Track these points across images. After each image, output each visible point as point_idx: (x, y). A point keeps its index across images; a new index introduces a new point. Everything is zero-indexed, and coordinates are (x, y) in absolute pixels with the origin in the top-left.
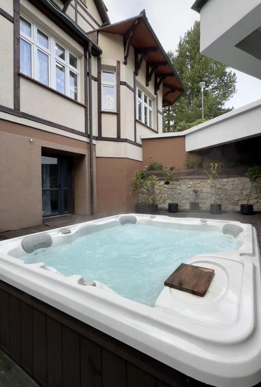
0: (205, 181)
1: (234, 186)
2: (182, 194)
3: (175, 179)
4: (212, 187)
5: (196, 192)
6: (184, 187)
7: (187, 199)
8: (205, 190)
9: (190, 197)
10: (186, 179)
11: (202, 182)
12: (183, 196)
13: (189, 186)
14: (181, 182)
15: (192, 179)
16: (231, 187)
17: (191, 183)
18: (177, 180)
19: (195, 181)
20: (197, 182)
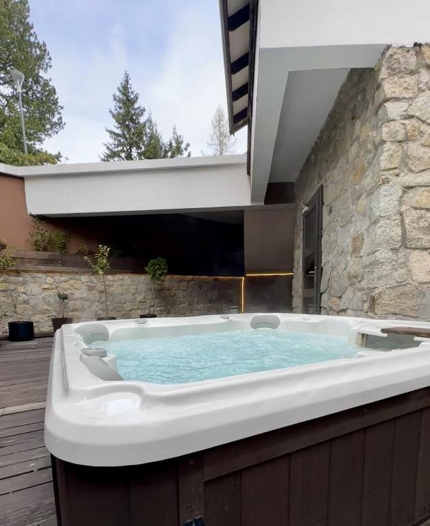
0: (78, 277)
1: (124, 287)
2: (32, 303)
3: (11, 271)
4: (90, 289)
5: (64, 298)
6: (34, 288)
7: (43, 312)
8: (77, 294)
9: (49, 308)
10: (38, 272)
11: (71, 279)
12: (33, 307)
13: (46, 286)
14: (28, 277)
15: (49, 272)
16: (120, 289)
17: (49, 280)
18: (18, 272)
19: (57, 277)
20: (63, 278)
